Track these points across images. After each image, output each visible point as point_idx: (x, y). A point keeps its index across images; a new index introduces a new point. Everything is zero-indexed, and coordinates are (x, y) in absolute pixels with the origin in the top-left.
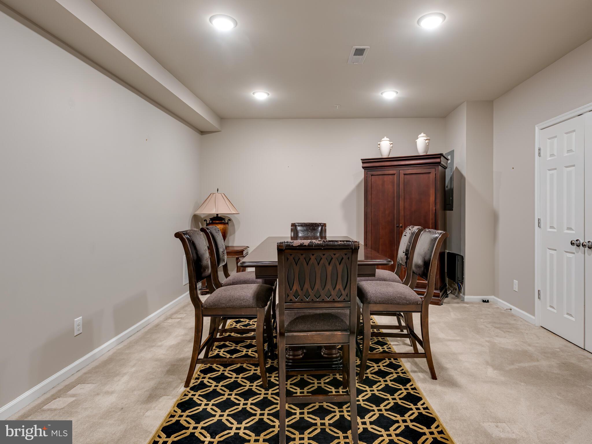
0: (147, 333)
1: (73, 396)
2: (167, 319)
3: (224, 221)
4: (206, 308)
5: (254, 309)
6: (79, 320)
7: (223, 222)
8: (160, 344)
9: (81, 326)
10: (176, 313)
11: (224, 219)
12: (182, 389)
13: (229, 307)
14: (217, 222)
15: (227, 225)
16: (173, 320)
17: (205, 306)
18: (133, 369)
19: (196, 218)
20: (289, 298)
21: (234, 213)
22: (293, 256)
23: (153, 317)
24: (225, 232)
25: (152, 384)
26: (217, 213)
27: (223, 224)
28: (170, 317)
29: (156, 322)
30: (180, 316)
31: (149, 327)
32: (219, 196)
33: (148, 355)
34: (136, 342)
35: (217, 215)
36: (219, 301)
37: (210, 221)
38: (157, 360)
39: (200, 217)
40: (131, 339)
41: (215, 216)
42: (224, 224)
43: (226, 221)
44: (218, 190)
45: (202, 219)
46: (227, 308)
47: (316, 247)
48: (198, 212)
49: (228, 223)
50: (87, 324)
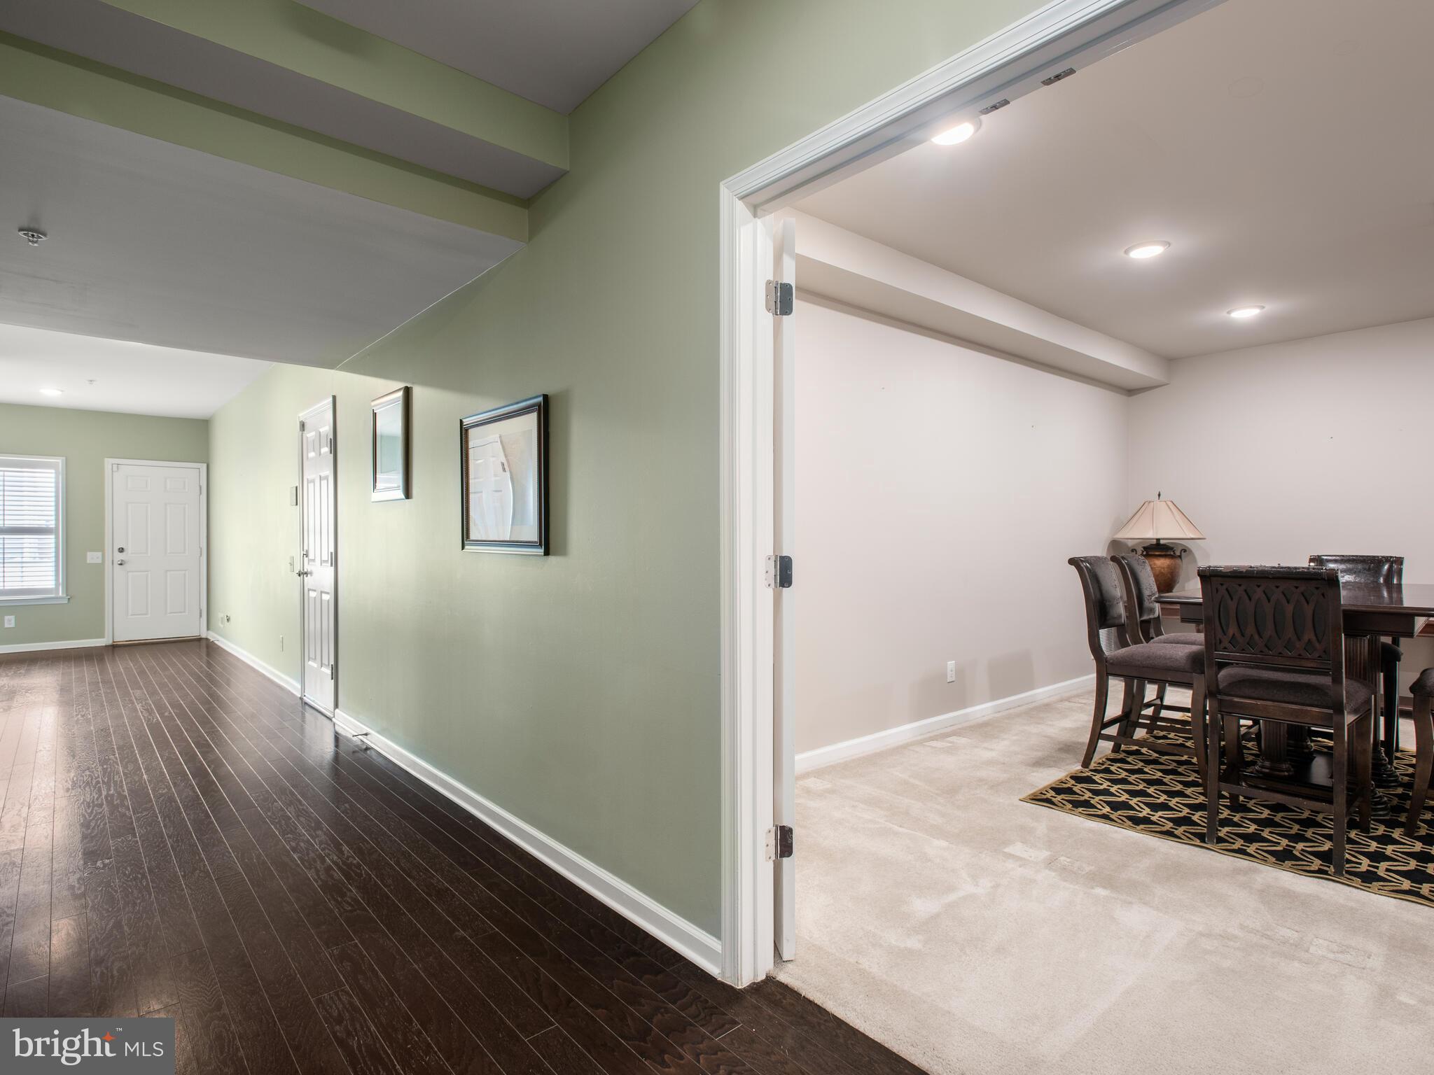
0: (1032, 709)
1: (951, 743)
2: (1062, 700)
3: (1172, 553)
4: (1112, 664)
5: (1189, 674)
6: (951, 664)
7: (1169, 553)
8: (1050, 723)
9: (954, 672)
10: (1078, 696)
11: (1172, 549)
12: (1079, 767)
13: (1148, 667)
14: (1157, 553)
15: (1178, 561)
16: (1072, 704)
17: (1111, 661)
18: (1015, 738)
19: (1115, 544)
20: (1222, 645)
21: (1193, 536)
22: (1225, 587)
23: (1042, 693)
24: (1172, 572)
25: (1040, 754)
26: (1158, 537)
27: (1169, 558)
28: (1068, 699)
29: (1046, 701)
30: (1084, 701)
31: (1034, 705)
32: (1160, 506)
33: (1034, 729)
34: (1019, 715)
35: (1158, 540)
36: (1132, 656)
37: (1143, 552)
38: (1045, 737)
39: (1126, 545)
40: (1011, 711)
41: (1154, 542)
42: (1173, 557)
43: (1178, 553)
44: (1159, 495)
45: (1129, 548)
46: (1143, 667)
47: (1258, 575)
48: (1120, 536)
49: (1180, 557)
50: (960, 672)
